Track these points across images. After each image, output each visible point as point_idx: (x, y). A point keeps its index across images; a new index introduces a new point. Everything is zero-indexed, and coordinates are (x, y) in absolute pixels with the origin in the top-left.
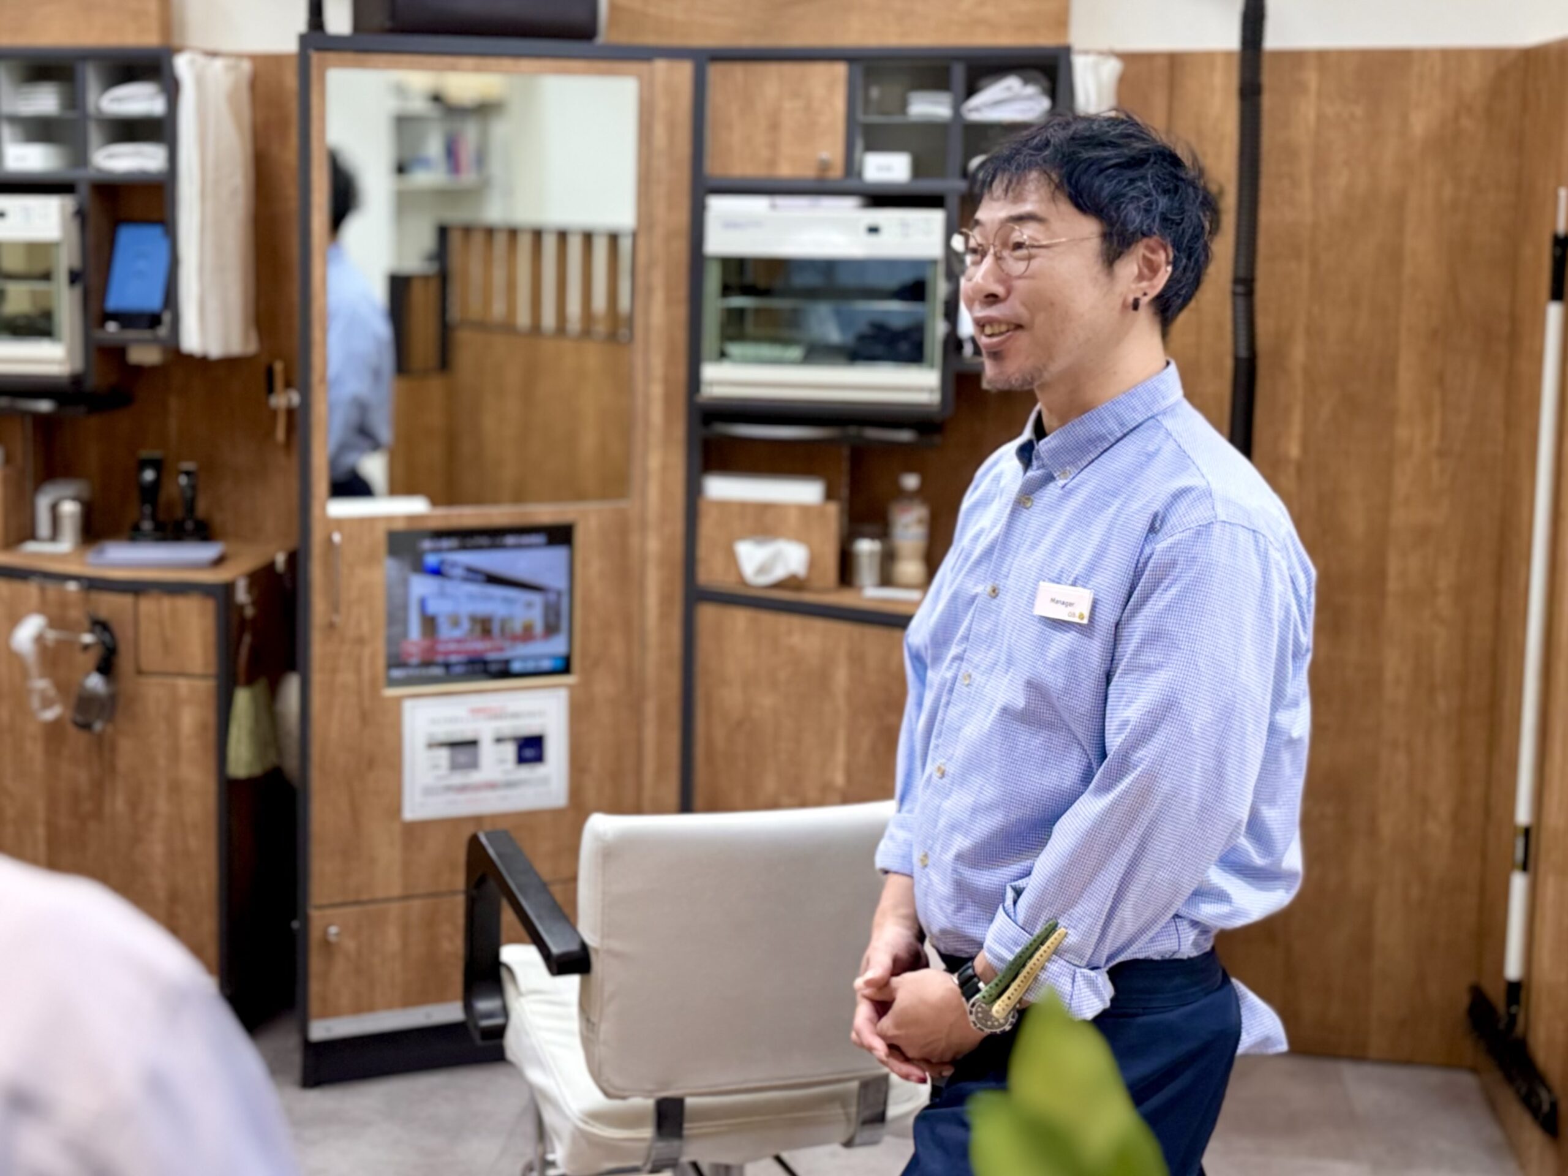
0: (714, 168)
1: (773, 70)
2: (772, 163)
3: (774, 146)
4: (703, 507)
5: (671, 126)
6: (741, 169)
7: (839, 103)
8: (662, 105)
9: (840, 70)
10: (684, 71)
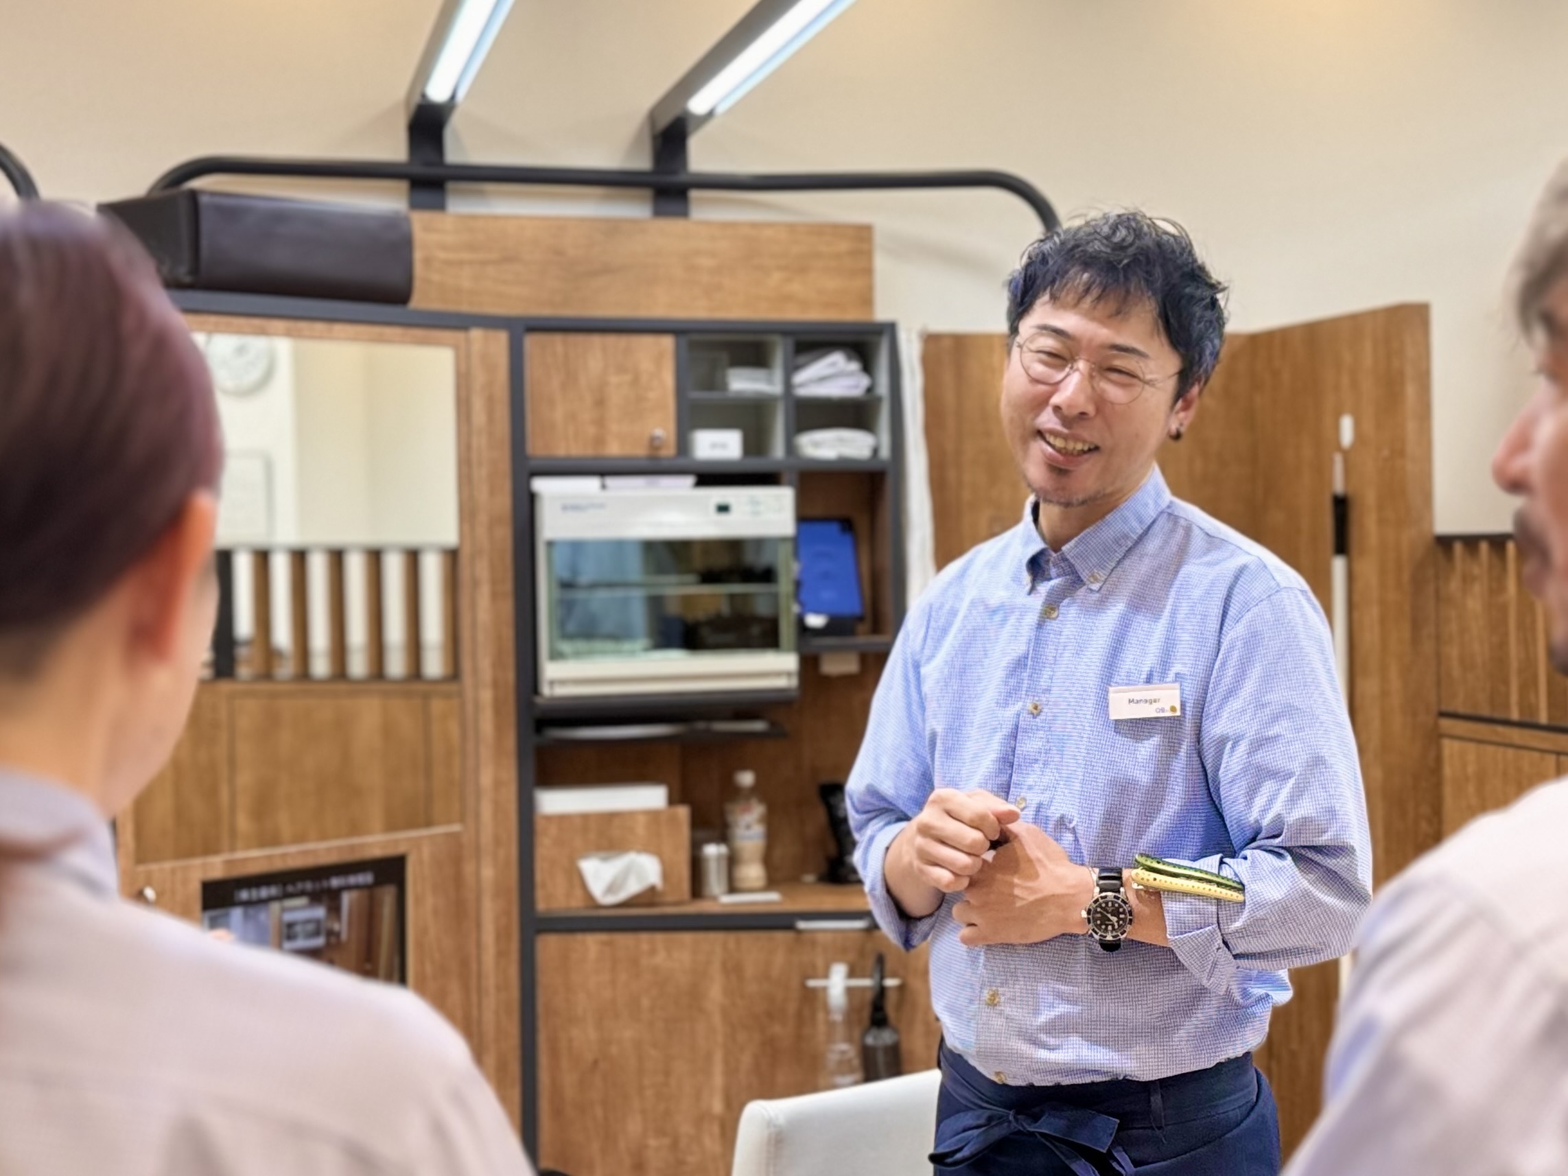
0: (536, 447)
1: (596, 340)
2: (600, 441)
3: (600, 423)
4: (540, 825)
5: (490, 401)
6: (566, 447)
7: (668, 378)
8: (479, 378)
9: (667, 343)
10: (500, 341)
